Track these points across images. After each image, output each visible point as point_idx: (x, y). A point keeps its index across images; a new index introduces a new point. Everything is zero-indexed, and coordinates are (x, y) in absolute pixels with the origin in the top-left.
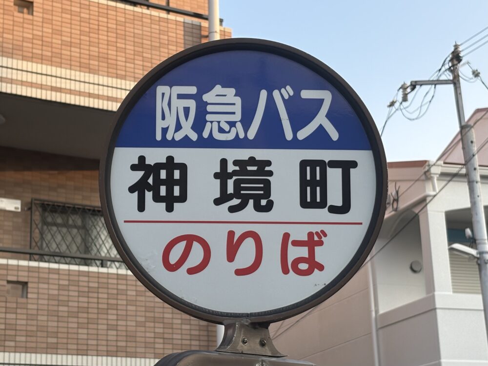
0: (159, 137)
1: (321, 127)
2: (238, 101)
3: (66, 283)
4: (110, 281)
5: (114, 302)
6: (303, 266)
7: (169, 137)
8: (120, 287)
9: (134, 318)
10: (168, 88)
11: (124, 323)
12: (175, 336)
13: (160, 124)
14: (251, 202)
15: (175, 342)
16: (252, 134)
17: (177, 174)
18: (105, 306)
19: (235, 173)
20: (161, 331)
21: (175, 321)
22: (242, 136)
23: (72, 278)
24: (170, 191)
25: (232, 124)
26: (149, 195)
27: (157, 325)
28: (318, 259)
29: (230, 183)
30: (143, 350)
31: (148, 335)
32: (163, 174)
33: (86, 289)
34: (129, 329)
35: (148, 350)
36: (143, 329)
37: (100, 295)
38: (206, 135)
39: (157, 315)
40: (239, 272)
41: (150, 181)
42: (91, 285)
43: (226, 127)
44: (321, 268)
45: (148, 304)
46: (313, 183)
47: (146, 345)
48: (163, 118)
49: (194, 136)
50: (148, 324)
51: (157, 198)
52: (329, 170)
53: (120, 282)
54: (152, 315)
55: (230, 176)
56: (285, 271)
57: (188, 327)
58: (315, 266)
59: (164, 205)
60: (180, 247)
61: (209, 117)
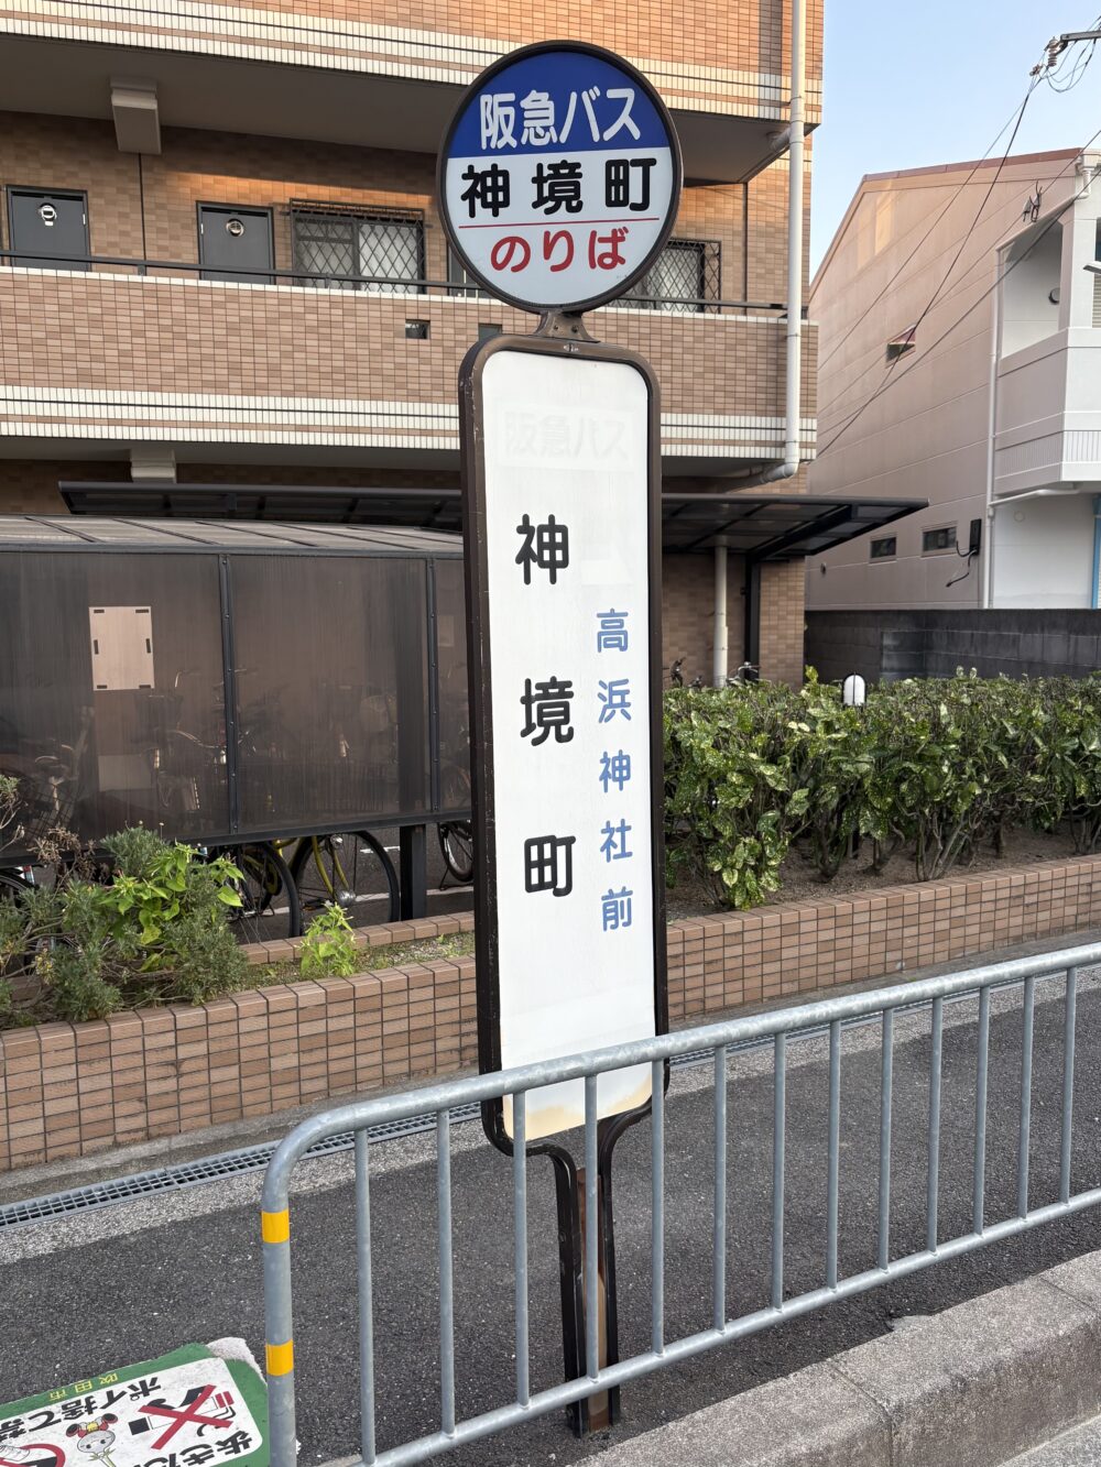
0: (484, 146)
1: (625, 127)
2: (551, 105)
3: (614, 329)
4: (664, 326)
5: (669, 350)
6: (608, 261)
7: (493, 146)
8: (675, 332)
9: (691, 369)
10: (489, 96)
11: (679, 374)
12: (738, 389)
13: (485, 133)
14: (564, 203)
15: (738, 395)
16: (563, 139)
17: (500, 181)
18: (658, 355)
19: (550, 177)
20: (722, 383)
21: (738, 371)
22: (555, 140)
23: (620, 323)
24: (495, 197)
25: (546, 129)
26: (478, 202)
27: (718, 376)
28: (621, 253)
29: (546, 187)
30: (701, 405)
31: (707, 387)
32: (489, 182)
33: (637, 336)
34: (686, 381)
35: (706, 405)
36: (701, 381)
37: (653, 343)
38: (524, 141)
39: (717, 364)
40: (555, 268)
41: (479, 189)
42: (642, 330)
43: (541, 132)
44: (622, 261)
45: (708, 352)
46: (617, 182)
47: (705, 399)
48: (487, 127)
49: (514, 143)
50: (707, 375)
51: (485, 205)
52: (631, 168)
53: (675, 326)
54: (712, 364)
55: (545, 180)
56: (593, 266)
57: (754, 378)
58: (618, 259)
59: (490, 210)
60: (505, 248)
61: (526, 123)
